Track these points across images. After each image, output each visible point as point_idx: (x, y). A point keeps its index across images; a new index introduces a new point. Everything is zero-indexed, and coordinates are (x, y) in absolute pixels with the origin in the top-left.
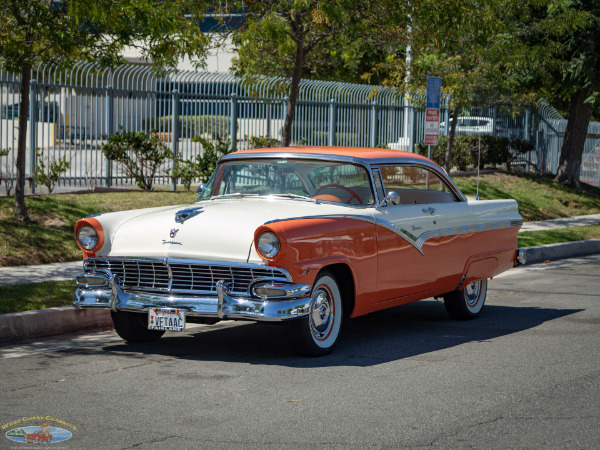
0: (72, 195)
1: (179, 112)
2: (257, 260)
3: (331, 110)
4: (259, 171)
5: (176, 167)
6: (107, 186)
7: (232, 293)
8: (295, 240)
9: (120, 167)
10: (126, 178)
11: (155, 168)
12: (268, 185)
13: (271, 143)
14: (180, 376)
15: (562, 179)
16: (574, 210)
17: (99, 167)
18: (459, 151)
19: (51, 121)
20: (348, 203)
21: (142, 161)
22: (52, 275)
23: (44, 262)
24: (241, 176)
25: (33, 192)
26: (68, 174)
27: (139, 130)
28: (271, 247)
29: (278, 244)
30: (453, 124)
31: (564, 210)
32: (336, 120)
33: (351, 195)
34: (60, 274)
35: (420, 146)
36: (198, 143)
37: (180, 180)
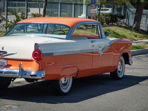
1: (8, 6)
3: (59, 5)
5: (7, 24)
24: (29, 28)
32: (61, 8)
36: (14, 15)
37: (8, 28)
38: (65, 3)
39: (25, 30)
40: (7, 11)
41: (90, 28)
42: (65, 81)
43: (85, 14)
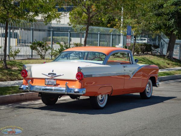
0: (21, 60)
1: (53, 36)
3: (99, 35)
5: (52, 52)
6: (31, 57)
9: (35, 52)
10: (37, 55)
11: (46, 52)
13: (80, 45)
14: (51, 115)
15: (168, 57)
16: (171, 66)
17: (29, 52)
18: (137, 48)
19: (16, 38)
21: (42, 50)
22: (14, 84)
24: (71, 56)
25: (9, 59)
26: (19, 54)
27: (41, 41)
30: (135, 40)
31: (168, 66)
32: (100, 38)
34: (17, 84)
35: (125, 46)
36: (59, 45)
37: (53, 56)
38: (104, 34)
40: (53, 41)
41: (126, 57)
42: (102, 97)
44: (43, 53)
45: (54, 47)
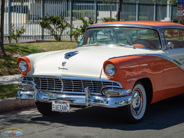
0: (26, 44)
1: (72, 9)
2: (104, 77)
3: (137, 6)
4: (107, 32)
5: (71, 31)
6: (42, 39)
7: (93, 93)
8: (123, 67)
9: (47, 31)
10: (50, 36)
11: (62, 31)
12: (111, 38)
13: (111, 20)
17: (38, 31)
19: (25, 13)
20: (149, 48)
21: (56, 28)
22: (13, 81)
23: (11, 74)
24: (99, 34)
25: (10, 42)
26: (25, 34)
27: (55, 15)
28: (111, 71)
29: (115, 69)
32: (139, 11)
33: (150, 44)
34: (16, 80)
35: (174, 21)
36: (81, 21)
37: (73, 36)
38: (144, 4)
39: (95, 37)
40: (72, 16)
41: (177, 37)
43: (169, 17)
44: (59, 33)
45: (74, 23)
